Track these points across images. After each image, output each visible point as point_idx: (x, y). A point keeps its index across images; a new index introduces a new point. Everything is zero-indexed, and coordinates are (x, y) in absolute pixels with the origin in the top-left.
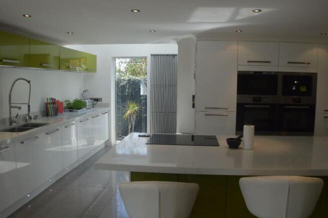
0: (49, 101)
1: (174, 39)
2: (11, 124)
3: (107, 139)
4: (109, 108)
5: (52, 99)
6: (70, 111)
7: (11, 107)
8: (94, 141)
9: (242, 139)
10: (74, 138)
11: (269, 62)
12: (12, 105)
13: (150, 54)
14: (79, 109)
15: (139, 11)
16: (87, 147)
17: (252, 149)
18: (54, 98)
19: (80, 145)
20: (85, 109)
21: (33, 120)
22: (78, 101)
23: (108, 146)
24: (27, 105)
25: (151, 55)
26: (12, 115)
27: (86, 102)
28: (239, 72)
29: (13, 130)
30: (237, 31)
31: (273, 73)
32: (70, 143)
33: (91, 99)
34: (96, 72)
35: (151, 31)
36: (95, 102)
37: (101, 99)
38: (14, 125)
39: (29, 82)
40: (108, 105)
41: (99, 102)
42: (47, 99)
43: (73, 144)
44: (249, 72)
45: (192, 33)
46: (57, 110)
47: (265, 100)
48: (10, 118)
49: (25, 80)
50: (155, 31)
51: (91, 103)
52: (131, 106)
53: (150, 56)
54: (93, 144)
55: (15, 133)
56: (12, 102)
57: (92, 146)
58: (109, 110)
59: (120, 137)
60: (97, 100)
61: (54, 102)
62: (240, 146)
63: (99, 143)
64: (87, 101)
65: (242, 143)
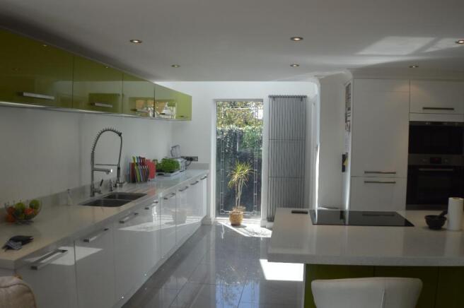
0: (136, 161)
1: (316, 76)
2: (93, 195)
3: (205, 214)
4: (208, 171)
5: (140, 158)
6: (159, 175)
7: (93, 170)
8: (185, 218)
9: (446, 216)
10: (155, 213)
11: (452, 109)
12: (95, 167)
13: (268, 95)
14: (172, 172)
15: (301, 39)
16: (173, 226)
17: (461, 230)
18: (142, 156)
19: (163, 222)
20: (178, 172)
21: (118, 188)
22: (169, 160)
23: (206, 225)
24: (116, 167)
25: (270, 97)
26: (94, 182)
27: (178, 162)
28: (410, 122)
29: (96, 203)
30: (411, 67)
31: (456, 125)
32: (151, 220)
33: (182, 157)
34: (191, 120)
35: (292, 66)
36: (188, 162)
37: (197, 158)
38: (97, 196)
39: (120, 135)
40: (207, 167)
41: (193, 162)
42: (134, 158)
43: (154, 221)
44: (426, 122)
45: (348, 69)
46: (148, 173)
47: (446, 161)
48: (92, 187)
49: (114, 131)
50: (298, 65)
51: (184, 164)
52: (239, 168)
53: (268, 98)
54: (184, 222)
55: (99, 208)
56: (95, 162)
57: (181, 225)
58: (208, 175)
59: (223, 212)
60: (191, 159)
61: (142, 162)
62: (444, 227)
63: (193, 220)
64: (179, 160)
65: (446, 222)
